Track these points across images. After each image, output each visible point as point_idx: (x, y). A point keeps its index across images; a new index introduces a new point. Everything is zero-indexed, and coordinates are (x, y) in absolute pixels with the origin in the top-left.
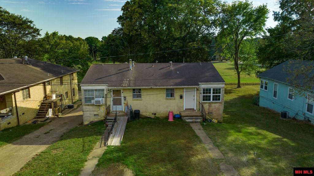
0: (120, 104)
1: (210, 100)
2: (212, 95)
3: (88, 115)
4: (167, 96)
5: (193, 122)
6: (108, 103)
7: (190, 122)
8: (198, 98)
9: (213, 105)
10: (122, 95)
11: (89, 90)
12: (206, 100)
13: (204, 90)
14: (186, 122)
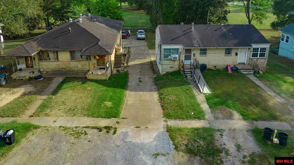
0: (190, 59)
1: (257, 56)
2: (259, 53)
3: (166, 67)
4: (226, 53)
5: (248, 74)
6: (181, 59)
7: (246, 74)
8: (249, 55)
9: (259, 60)
10: (192, 53)
11: (167, 49)
12: (255, 56)
13: (254, 49)
14: (243, 74)
